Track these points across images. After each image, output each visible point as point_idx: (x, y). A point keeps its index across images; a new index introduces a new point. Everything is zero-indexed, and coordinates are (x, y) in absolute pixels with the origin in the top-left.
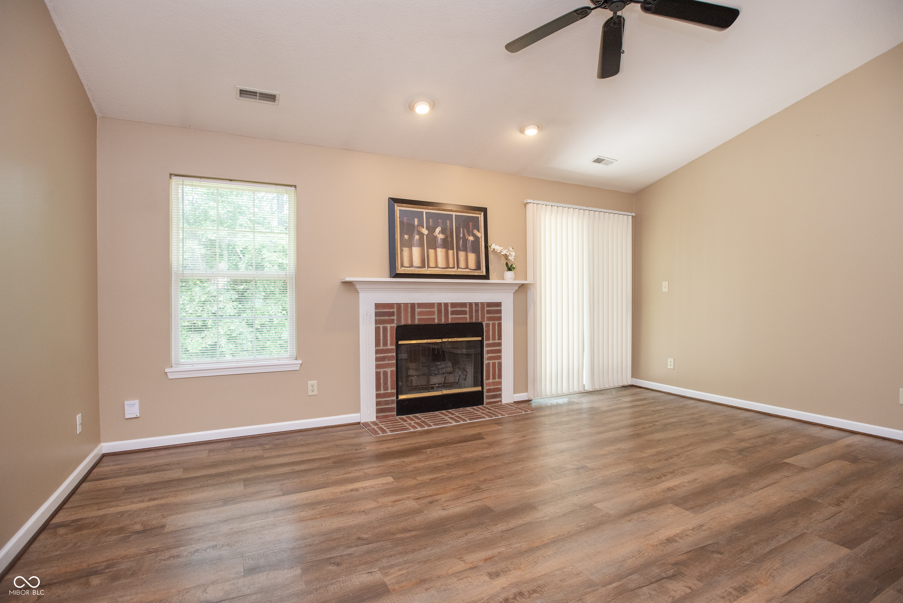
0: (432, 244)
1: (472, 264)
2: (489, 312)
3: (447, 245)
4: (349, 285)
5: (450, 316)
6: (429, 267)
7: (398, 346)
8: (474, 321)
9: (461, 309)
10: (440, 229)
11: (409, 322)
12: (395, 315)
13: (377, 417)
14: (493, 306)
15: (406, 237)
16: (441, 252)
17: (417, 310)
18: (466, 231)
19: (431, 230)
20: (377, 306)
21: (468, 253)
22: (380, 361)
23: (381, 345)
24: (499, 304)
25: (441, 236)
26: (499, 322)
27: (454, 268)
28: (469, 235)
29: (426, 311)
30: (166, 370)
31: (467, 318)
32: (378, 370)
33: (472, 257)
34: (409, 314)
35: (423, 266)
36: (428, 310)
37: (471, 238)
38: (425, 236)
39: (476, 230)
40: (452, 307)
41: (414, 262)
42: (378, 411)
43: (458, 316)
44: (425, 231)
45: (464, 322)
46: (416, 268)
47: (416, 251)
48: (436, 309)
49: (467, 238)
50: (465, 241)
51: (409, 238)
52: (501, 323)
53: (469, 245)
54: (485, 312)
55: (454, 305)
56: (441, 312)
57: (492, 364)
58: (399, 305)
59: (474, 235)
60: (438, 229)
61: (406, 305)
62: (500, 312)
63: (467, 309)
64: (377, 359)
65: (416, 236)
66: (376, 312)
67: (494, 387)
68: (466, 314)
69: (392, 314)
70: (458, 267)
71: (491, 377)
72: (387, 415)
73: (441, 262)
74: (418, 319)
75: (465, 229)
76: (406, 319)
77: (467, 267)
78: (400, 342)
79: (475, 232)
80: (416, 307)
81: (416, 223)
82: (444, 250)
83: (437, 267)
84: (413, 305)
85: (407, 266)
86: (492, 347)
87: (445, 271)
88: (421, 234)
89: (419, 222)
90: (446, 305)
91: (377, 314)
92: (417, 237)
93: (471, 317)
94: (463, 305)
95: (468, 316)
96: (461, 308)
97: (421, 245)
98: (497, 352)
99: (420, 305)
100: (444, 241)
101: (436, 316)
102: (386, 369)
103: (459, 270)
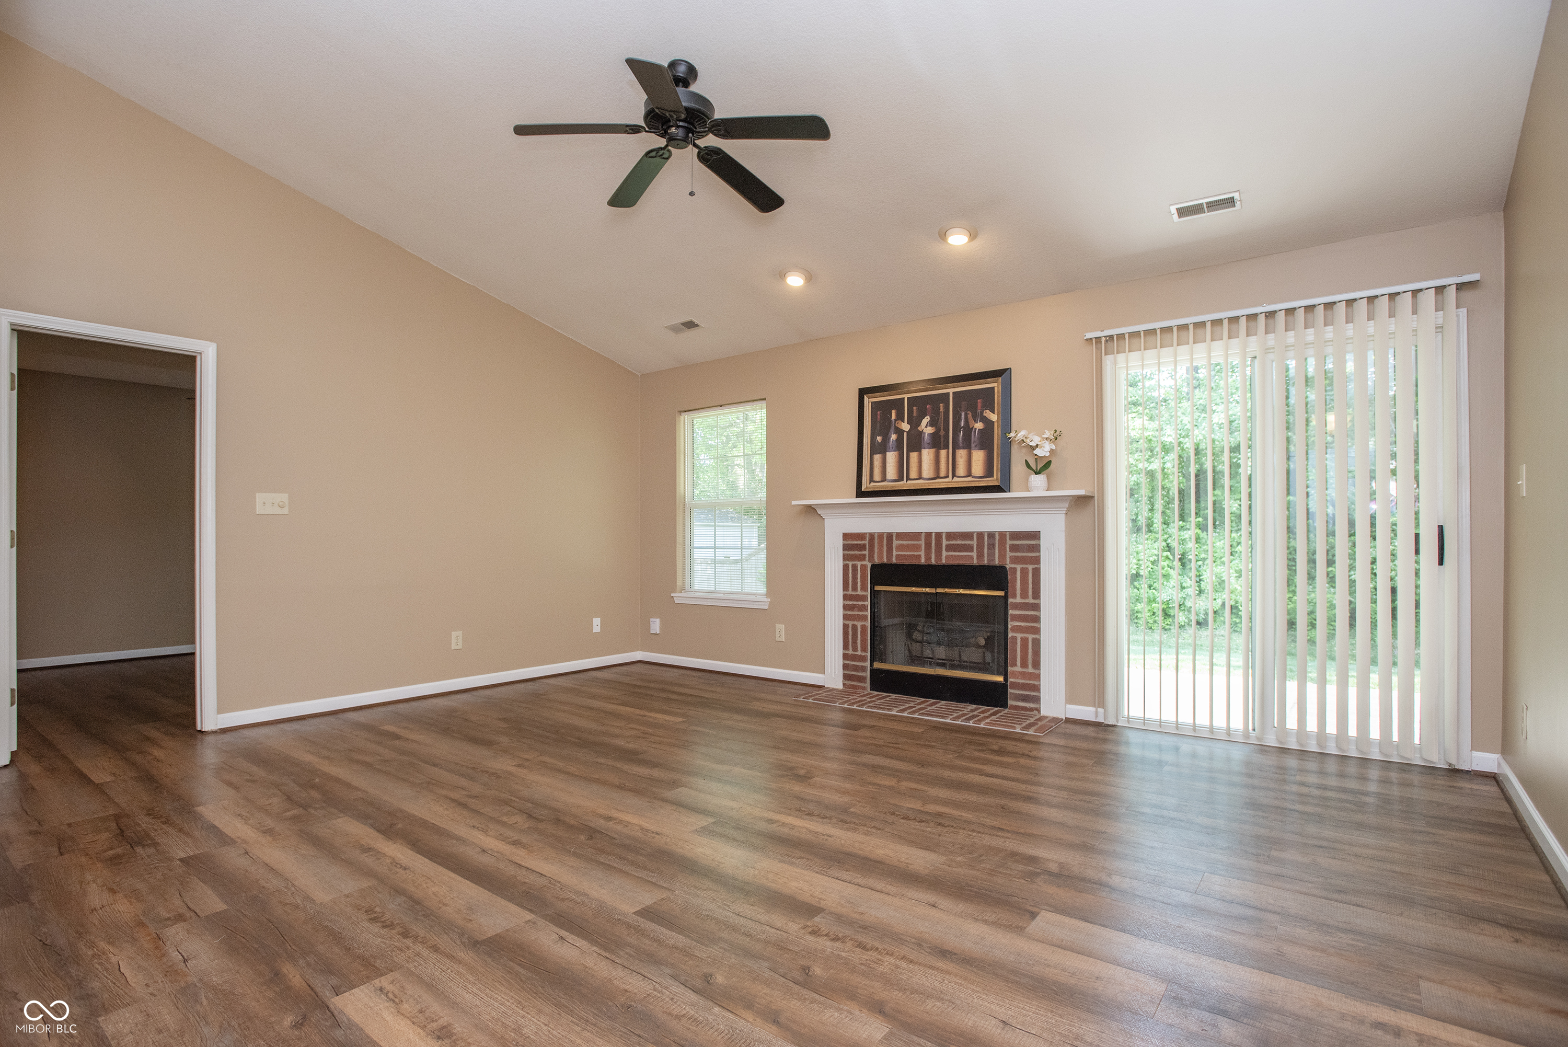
0: (916, 443)
1: (978, 468)
2: (1014, 548)
3: (937, 442)
4: (811, 510)
5: (944, 553)
6: (908, 479)
7: (874, 594)
8: (986, 562)
9: (963, 542)
10: (929, 419)
11: (885, 560)
12: (867, 550)
13: (844, 684)
14: (1023, 537)
15: (879, 439)
16: (927, 454)
17: (895, 543)
18: (970, 416)
19: (915, 422)
20: (846, 536)
21: (972, 451)
22: (849, 610)
23: (850, 589)
24: (1036, 535)
25: (930, 430)
26: (1036, 566)
27: (947, 477)
28: (976, 422)
29: (908, 544)
30: (672, 595)
31: (973, 558)
32: (847, 622)
33: (978, 457)
34: (885, 548)
35: (900, 479)
36: (913, 542)
37: (979, 426)
38: (905, 434)
39: (988, 411)
40: (947, 539)
41: (887, 473)
42: (846, 677)
43: (957, 554)
44: (905, 427)
45: (968, 563)
46: (889, 482)
47: (891, 457)
48: (922, 543)
49: (971, 427)
50: (968, 430)
51: (883, 440)
52: (1039, 569)
53: (975, 437)
54: (1008, 549)
55: (950, 536)
56: (930, 547)
57: (1021, 641)
58: (872, 535)
59: (985, 420)
60: (926, 420)
61: (881, 535)
62: (1037, 548)
63: (974, 543)
64: (845, 607)
65: (893, 435)
66: (844, 545)
67: (1023, 681)
68: (972, 551)
69: (862, 547)
70: (954, 475)
71: (1018, 663)
72: (856, 686)
73: (927, 471)
74: (897, 555)
75: (969, 412)
76: (881, 556)
77: (969, 474)
78: (877, 588)
79: (988, 414)
80: (894, 538)
81: (894, 417)
82: (933, 451)
83: (920, 478)
84: (890, 536)
85: (878, 480)
86: (1021, 609)
87: (933, 483)
88: (900, 432)
89: (897, 415)
90: (938, 535)
91: (846, 547)
92: (894, 437)
93: (981, 555)
94: (968, 535)
95: (974, 554)
96: (962, 540)
97: (899, 447)
98: (1033, 621)
99: (901, 536)
100: (934, 436)
101: (922, 553)
102: (856, 623)
103: (956, 479)
